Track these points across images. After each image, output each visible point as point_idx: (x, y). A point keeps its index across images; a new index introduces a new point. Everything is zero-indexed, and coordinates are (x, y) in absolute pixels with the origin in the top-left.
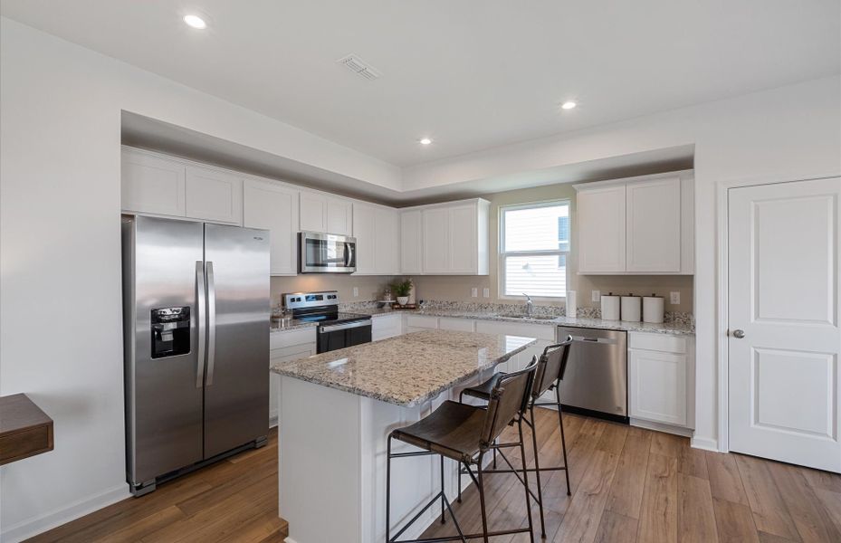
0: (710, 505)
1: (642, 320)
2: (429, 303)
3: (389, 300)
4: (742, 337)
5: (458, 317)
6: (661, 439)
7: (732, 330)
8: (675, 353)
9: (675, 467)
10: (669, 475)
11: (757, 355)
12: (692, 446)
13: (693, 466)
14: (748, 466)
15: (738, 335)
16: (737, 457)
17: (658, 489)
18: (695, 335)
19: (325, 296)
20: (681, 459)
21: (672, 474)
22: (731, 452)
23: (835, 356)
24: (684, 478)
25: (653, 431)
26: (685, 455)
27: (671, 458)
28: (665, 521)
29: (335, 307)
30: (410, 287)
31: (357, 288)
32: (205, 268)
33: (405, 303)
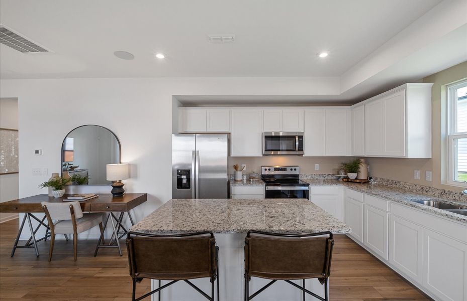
2: (379, 180)
3: (342, 175)
5: (376, 195)
19: (288, 169)
29: (297, 176)
30: (360, 166)
31: (318, 165)
32: (195, 154)
33: (354, 178)
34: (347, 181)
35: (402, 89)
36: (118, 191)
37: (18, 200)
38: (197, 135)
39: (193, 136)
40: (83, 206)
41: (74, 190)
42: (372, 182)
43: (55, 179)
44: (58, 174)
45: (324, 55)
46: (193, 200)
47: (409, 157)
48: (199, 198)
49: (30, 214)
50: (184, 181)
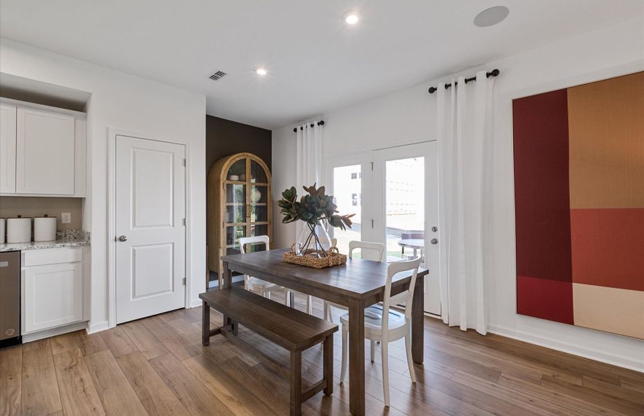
0: (115, 364)
1: (33, 240)
4: (125, 240)
6: (60, 341)
7: (118, 237)
8: (72, 263)
9: (80, 354)
10: (77, 362)
11: (134, 251)
12: (89, 333)
13: (94, 346)
14: (131, 328)
15: (122, 239)
16: (122, 326)
17: (71, 378)
18: (90, 245)
20: (83, 347)
21: (79, 360)
22: (117, 325)
23: (173, 244)
24: (90, 358)
25: (49, 338)
26: (85, 342)
27: (74, 350)
28: (86, 395)
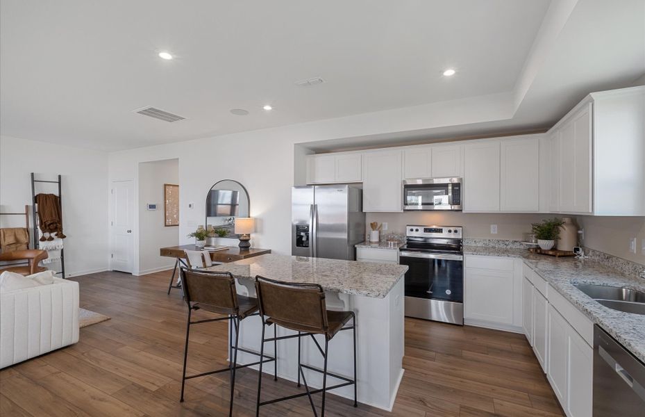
2: (591, 253)
3: (533, 242)
30: (560, 228)
31: (496, 226)
32: (314, 208)
33: (549, 248)
34: (539, 252)
35: (587, 103)
36: (245, 245)
37: (178, 247)
38: (316, 187)
39: (312, 188)
40: (212, 255)
41: (215, 242)
42: (582, 256)
43: (199, 231)
44: (202, 226)
45: (449, 73)
46: (310, 258)
47: (597, 213)
48: (317, 257)
49: (180, 260)
50: (304, 239)
